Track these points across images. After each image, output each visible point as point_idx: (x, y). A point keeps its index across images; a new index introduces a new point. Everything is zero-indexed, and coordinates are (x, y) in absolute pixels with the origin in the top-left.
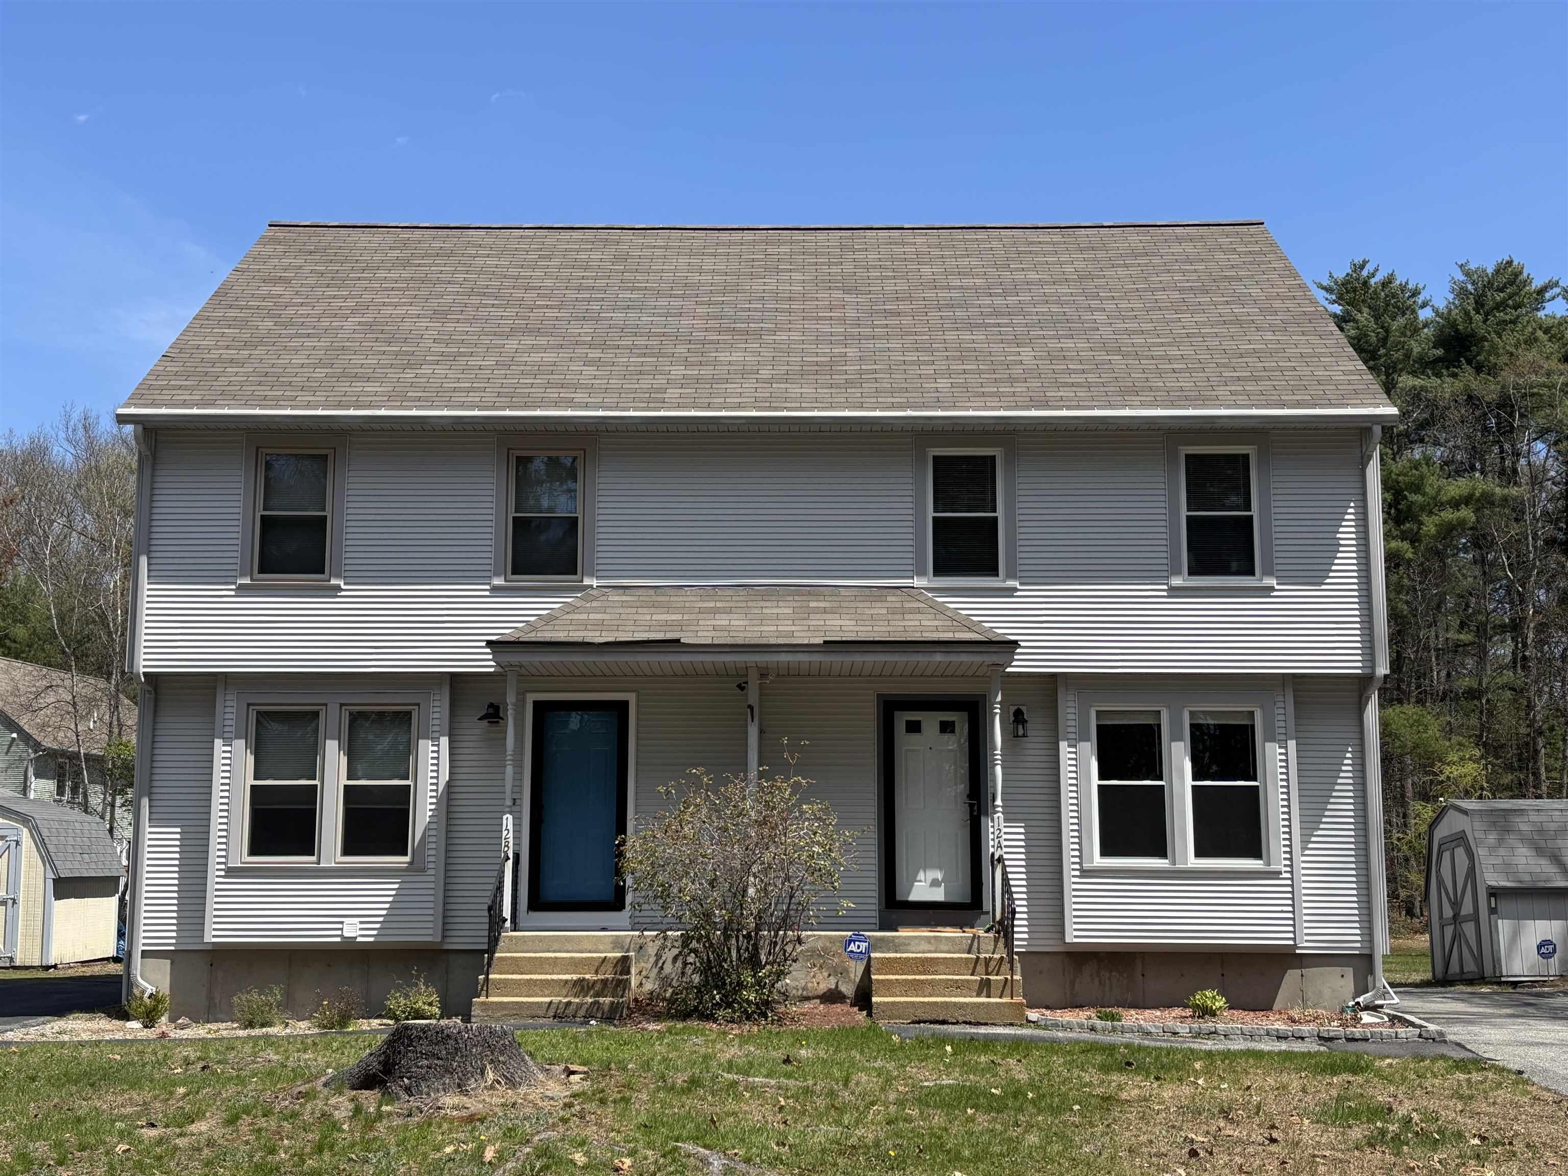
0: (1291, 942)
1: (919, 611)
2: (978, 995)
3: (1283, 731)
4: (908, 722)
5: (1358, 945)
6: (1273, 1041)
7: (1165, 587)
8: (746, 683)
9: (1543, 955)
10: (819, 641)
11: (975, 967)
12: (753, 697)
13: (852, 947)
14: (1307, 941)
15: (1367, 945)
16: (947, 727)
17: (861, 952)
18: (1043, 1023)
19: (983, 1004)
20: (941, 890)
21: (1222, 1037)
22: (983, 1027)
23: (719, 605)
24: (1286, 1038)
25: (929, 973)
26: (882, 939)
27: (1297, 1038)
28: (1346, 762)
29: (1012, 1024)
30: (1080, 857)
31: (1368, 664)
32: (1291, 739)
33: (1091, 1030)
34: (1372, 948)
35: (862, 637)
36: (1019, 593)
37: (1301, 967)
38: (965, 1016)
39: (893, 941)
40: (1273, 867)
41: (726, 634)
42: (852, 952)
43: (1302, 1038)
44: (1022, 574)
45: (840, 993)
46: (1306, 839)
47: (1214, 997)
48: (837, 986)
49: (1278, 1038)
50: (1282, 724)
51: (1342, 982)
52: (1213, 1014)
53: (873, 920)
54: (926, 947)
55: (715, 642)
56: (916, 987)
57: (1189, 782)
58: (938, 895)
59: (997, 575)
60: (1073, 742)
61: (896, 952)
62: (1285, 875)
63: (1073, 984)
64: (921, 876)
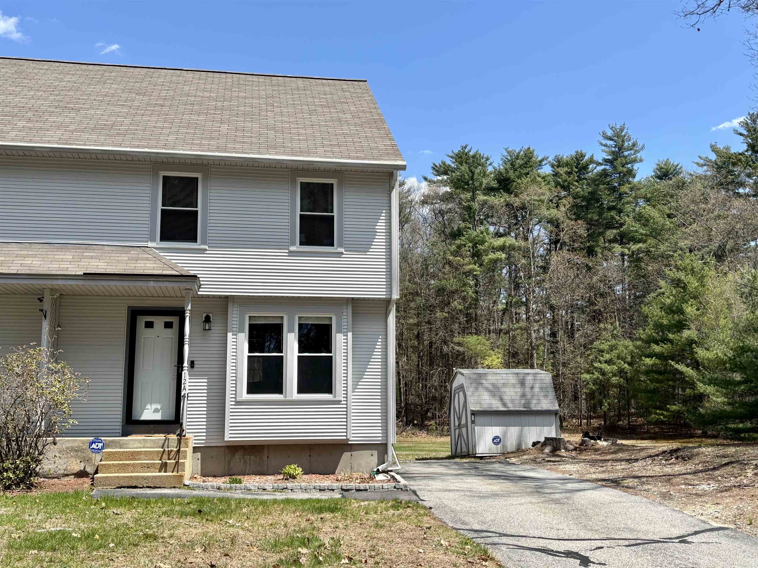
0: (345, 438)
1: (147, 259)
2: (160, 471)
3: (345, 327)
4: (146, 322)
5: (380, 439)
6: (317, 492)
7: (287, 251)
8: (43, 297)
9: (494, 443)
10: (81, 273)
11: (162, 456)
12: (47, 306)
13: (94, 446)
14: (353, 437)
15: (385, 438)
16: (168, 325)
17: (99, 449)
18: (192, 486)
19: (159, 476)
20: (160, 413)
21: (290, 491)
22: (157, 489)
23: (30, 253)
24: (324, 490)
25: (136, 460)
26: (113, 441)
27: (330, 490)
28: (378, 343)
29: (174, 487)
30: (235, 394)
31: (389, 293)
32: (350, 332)
33: (218, 489)
34: (387, 440)
35: (108, 271)
36: (208, 252)
37: (350, 451)
38: (147, 483)
39: (119, 442)
40: (337, 398)
41: (27, 268)
42: (93, 448)
43: (333, 490)
44: (210, 242)
45: (86, 472)
46: (356, 383)
47: (295, 469)
48: (85, 468)
49: (320, 490)
50: (346, 324)
51: (372, 458)
52: (294, 477)
53: (119, 431)
54: (138, 445)
55: (18, 272)
56: (124, 468)
57: (296, 353)
58: (158, 417)
59: (196, 242)
60: (235, 333)
61: (121, 448)
62: (343, 402)
63: (229, 464)
64: (148, 406)
